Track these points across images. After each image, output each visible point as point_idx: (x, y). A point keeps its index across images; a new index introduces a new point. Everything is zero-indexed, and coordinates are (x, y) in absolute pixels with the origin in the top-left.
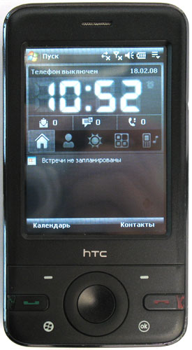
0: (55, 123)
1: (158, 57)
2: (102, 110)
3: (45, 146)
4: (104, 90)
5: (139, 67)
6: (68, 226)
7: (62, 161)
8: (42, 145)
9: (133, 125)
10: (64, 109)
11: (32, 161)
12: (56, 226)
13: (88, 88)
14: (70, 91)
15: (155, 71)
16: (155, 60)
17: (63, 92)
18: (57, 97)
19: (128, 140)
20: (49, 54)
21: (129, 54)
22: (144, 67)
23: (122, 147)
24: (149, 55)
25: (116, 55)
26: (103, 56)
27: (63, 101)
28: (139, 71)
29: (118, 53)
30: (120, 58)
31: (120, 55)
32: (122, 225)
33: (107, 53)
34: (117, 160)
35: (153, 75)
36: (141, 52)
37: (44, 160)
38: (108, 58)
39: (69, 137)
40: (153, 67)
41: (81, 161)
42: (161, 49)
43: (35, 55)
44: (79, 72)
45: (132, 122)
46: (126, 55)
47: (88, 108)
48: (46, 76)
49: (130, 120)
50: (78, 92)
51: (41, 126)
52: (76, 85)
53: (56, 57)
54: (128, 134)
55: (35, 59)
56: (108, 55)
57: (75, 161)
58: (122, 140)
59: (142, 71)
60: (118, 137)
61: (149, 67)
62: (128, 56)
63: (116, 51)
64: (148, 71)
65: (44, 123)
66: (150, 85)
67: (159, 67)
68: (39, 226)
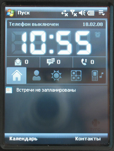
0: (27, 62)
1: (103, 14)
2: (61, 52)
3: (19, 80)
4: (64, 38)
5: (89, 22)
6: (36, 139)
7: (32, 90)
8: (17, 78)
9: (85, 64)
10: (34, 52)
11: (9, 90)
12: (27, 139)
13: (51, 37)
14: (38, 38)
15: (101, 24)
16: (101, 16)
17: (32, 39)
18: (28, 43)
19: (81, 76)
20: (22, 11)
21: (82, 11)
22: (93, 21)
23: (76, 80)
24: (96, 13)
25: (72, 12)
26: (62, 13)
27: (32, 46)
28: (89, 24)
29: (74, 11)
30: (75, 15)
31: (75, 12)
32: (76, 139)
33: (65, 11)
34: (73, 90)
35: (100, 27)
36: (91, 11)
37: (18, 90)
38: (66, 15)
39: (37, 72)
40: (100, 21)
41: (46, 90)
42: (106, 9)
43: (12, 12)
44: (44, 24)
45: (84, 62)
46: (80, 13)
47: (51, 52)
48: (21, 27)
49: (83, 60)
50: (44, 39)
51: (16, 64)
52: (42, 34)
53: (28, 13)
54: (81, 71)
55: (12, 15)
56: (66, 13)
57: (42, 90)
58: (76, 76)
59: (91, 24)
60: (74, 73)
61: (96, 22)
62: (81, 13)
63: (72, 10)
64: (96, 24)
65: (18, 62)
66: (98, 35)
67: (104, 22)
68: (14, 139)
